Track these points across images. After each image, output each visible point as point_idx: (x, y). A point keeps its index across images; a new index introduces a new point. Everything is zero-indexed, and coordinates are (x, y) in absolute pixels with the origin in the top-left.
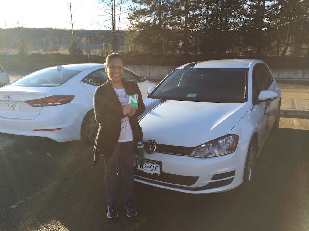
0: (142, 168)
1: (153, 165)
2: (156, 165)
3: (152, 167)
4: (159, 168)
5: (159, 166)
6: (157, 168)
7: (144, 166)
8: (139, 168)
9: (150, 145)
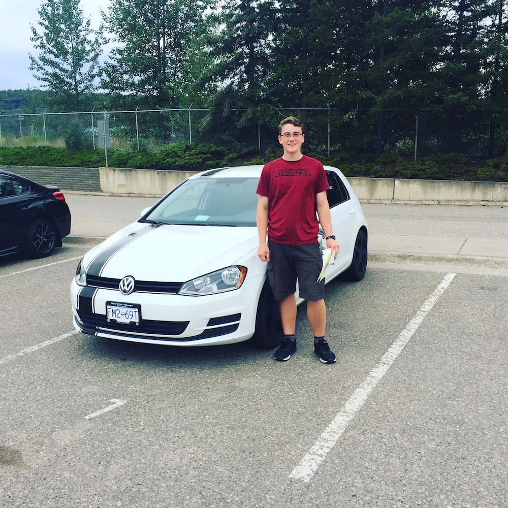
0: (114, 316)
1: (129, 309)
2: (133, 310)
4: (137, 313)
5: (137, 310)
6: (134, 313)
7: (117, 312)
8: (110, 316)
9: (126, 283)
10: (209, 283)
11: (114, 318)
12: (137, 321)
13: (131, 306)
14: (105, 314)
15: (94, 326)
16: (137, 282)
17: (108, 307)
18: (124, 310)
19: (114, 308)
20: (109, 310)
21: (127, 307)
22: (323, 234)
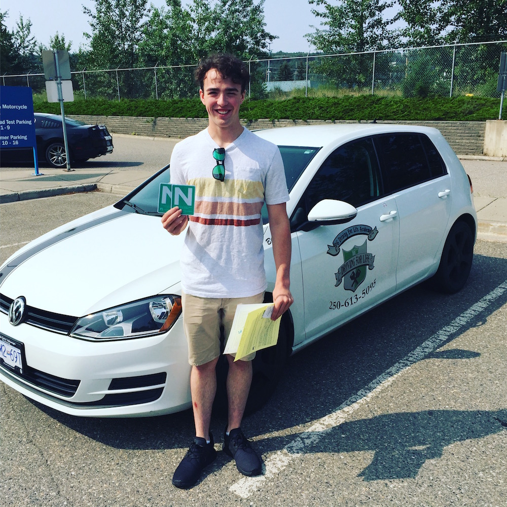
1: (13, 349)
2: (16, 350)
3: (12, 353)
6: (18, 355)
7: (3, 349)
10: (120, 320)
12: (21, 366)
13: (14, 344)
16: (27, 308)
18: (8, 348)
21: (11, 344)
22: (369, 232)
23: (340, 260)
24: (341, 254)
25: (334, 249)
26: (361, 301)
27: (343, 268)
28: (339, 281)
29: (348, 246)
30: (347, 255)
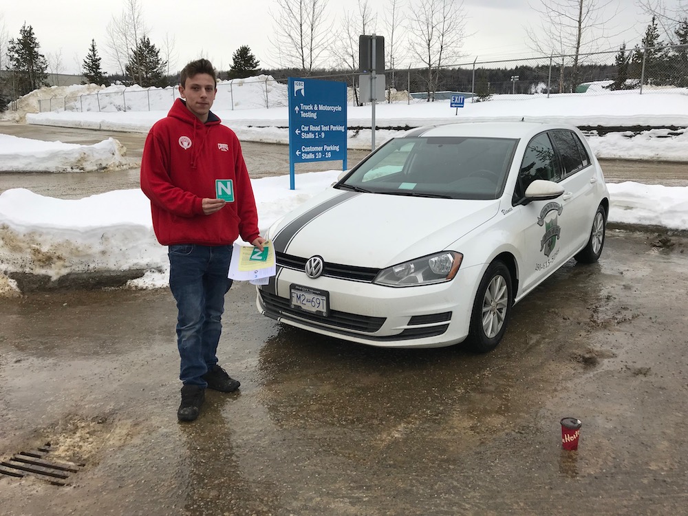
0: (299, 302)
1: (316, 297)
2: (320, 297)
3: (314, 300)
4: (325, 302)
5: (324, 298)
6: (321, 301)
7: (302, 298)
8: (295, 302)
9: (313, 265)
10: (413, 271)
11: (299, 304)
12: (325, 310)
13: (318, 292)
14: (289, 298)
15: (277, 310)
16: (326, 264)
17: (293, 291)
18: (309, 296)
19: (299, 293)
20: (293, 295)
21: (314, 293)
22: (559, 209)
23: (543, 230)
24: (544, 224)
25: (540, 222)
26: (552, 265)
27: (545, 236)
28: (542, 247)
29: (547, 220)
30: (548, 227)
